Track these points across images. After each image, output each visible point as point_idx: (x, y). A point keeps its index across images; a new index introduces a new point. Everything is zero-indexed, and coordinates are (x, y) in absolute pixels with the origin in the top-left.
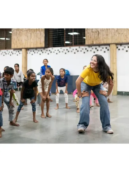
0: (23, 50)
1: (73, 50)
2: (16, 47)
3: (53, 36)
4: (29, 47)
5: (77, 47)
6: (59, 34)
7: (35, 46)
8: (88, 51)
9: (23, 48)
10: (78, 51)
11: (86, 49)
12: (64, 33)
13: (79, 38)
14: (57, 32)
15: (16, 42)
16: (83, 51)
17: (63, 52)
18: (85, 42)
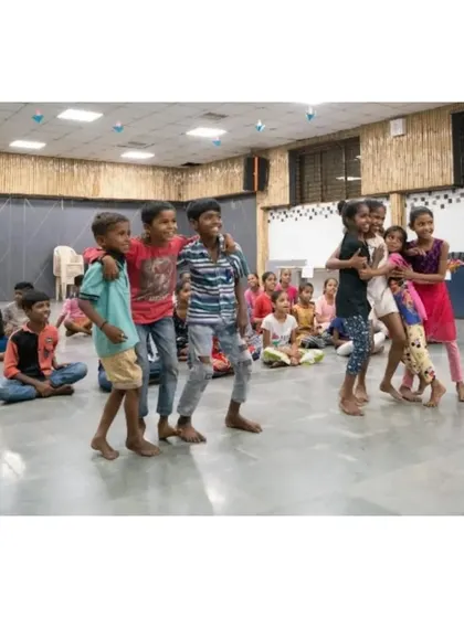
0: (394, 197)
2: (373, 191)
4: (409, 186)
7: (427, 185)
9: (392, 193)
15: (375, 176)
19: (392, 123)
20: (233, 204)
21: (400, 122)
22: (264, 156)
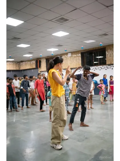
1: (99, 68)
2: (65, 68)
3: (87, 60)
4: (72, 67)
5: (101, 66)
6: (90, 59)
8: (108, 68)
10: (102, 69)
11: (107, 67)
12: (93, 58)
13: (102, 61)
14: (88, 58)
15: (65, 65)
16: (105, 68)
17: (93, 69)
18: (106, 63)
19: (69, 54)
20: (32, 70)
21: (70, 54)
22: (40, 60)
